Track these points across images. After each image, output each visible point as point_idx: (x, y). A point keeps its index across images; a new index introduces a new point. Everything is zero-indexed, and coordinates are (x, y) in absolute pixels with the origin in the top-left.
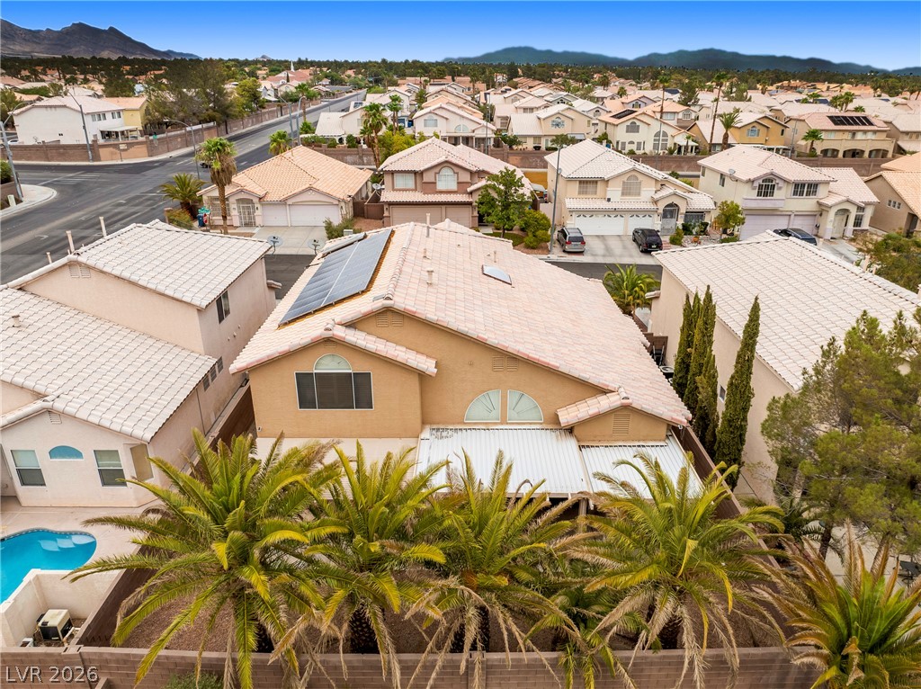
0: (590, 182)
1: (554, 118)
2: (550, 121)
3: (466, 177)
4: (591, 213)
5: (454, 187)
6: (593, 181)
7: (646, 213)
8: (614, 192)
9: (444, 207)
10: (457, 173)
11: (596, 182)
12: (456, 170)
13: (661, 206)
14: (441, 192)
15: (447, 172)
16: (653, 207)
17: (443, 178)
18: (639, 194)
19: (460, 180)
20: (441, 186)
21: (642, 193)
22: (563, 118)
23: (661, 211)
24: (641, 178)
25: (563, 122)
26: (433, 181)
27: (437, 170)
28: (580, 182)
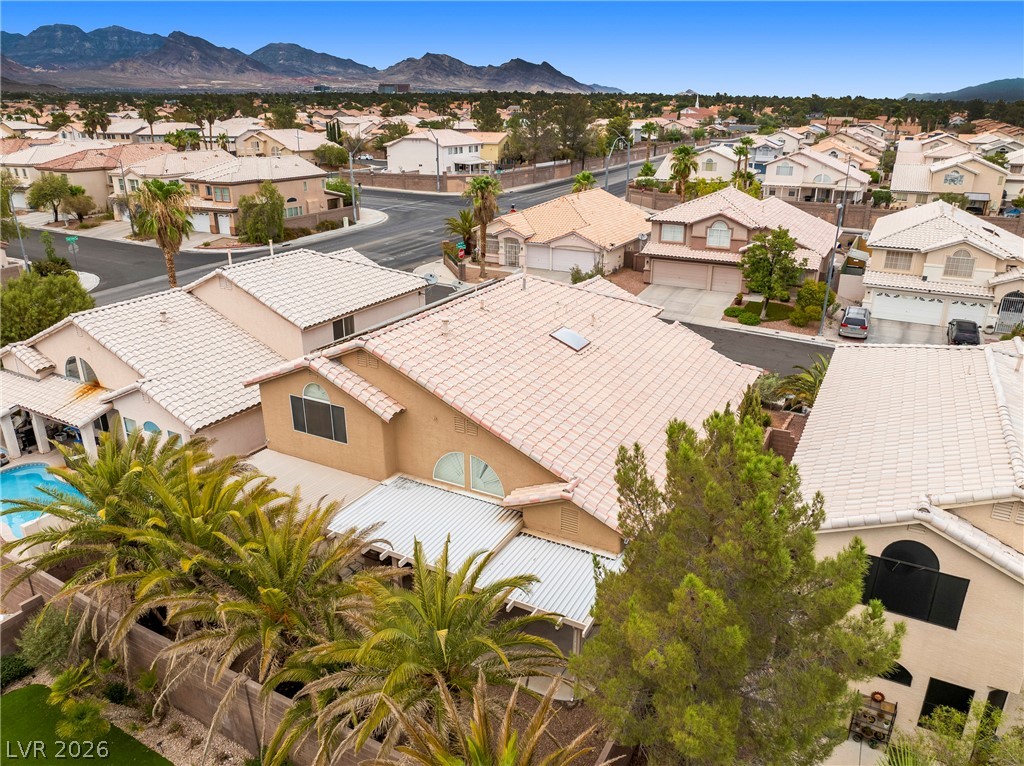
0: (902, 253)
1: (949, 172)
2: (943, 174)
3: (742, 235)
4: (898, 293)
5: (727, 244)
6: (906, 253)
7: (978, 301)
8: (934, 270)
9: (711, 266)
10: (732, 229)
11: (911, 254)
12: (731, 225)
13: (1000, 294)
14: (711, 249)
15: (720, 227)
16: (985, 293)
17: (715, 233)
18: (970, 275)
19: (735, 237)
20: (711, 242)
21: (975, 274)
22: (962, 172)
23: (998, 300)
24: (974, 254)
25: (962, 177)
26: (704, 236)
27: (709, 223)
28: (889, 252)
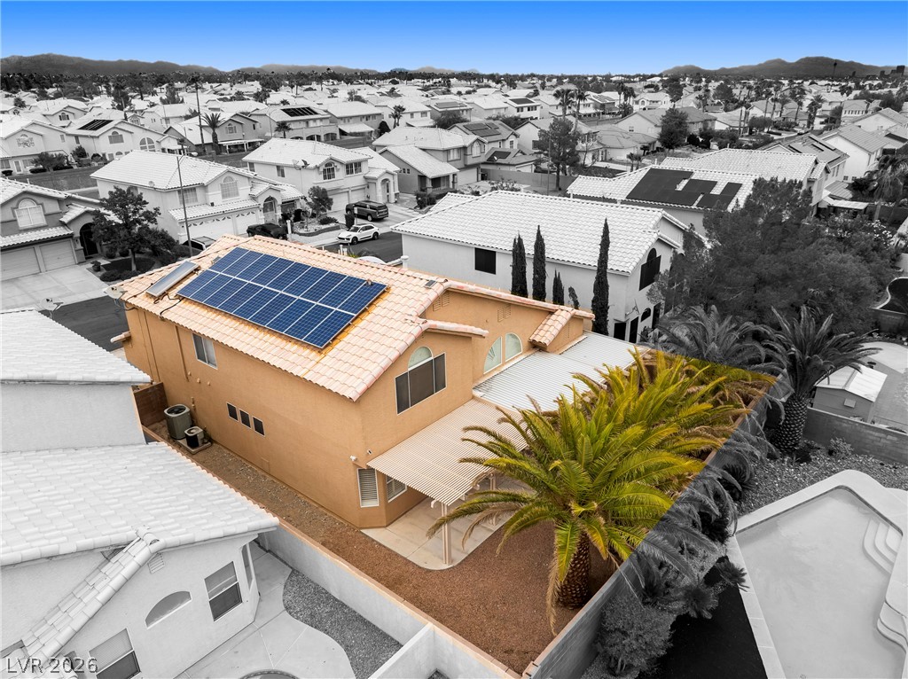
0: (188, 189)
1: (18, 136)
2: (14, 140)
3: (53, 207)
4: (201, 220)
5: (42, 221)
6: (191, 189)
7: (250, 210)
8: (215, 195)
9: (37, 248)
10: (42, 204)
11: (194, 189)
12: (39, 200)
13: (261, 201)
14: (27, 230)
15: (27, 205)
16: (252, 203)
17: (23, 213)
18: (238, 194)
19: (47, 212)
20: (22, 223)
21: (240, 192)
22: (30, 135)
23: (262, 206)
24: (235, 178)
25: (31, 139)
26: (12, 218)
27: (14, 204)
28: (179, 191)
